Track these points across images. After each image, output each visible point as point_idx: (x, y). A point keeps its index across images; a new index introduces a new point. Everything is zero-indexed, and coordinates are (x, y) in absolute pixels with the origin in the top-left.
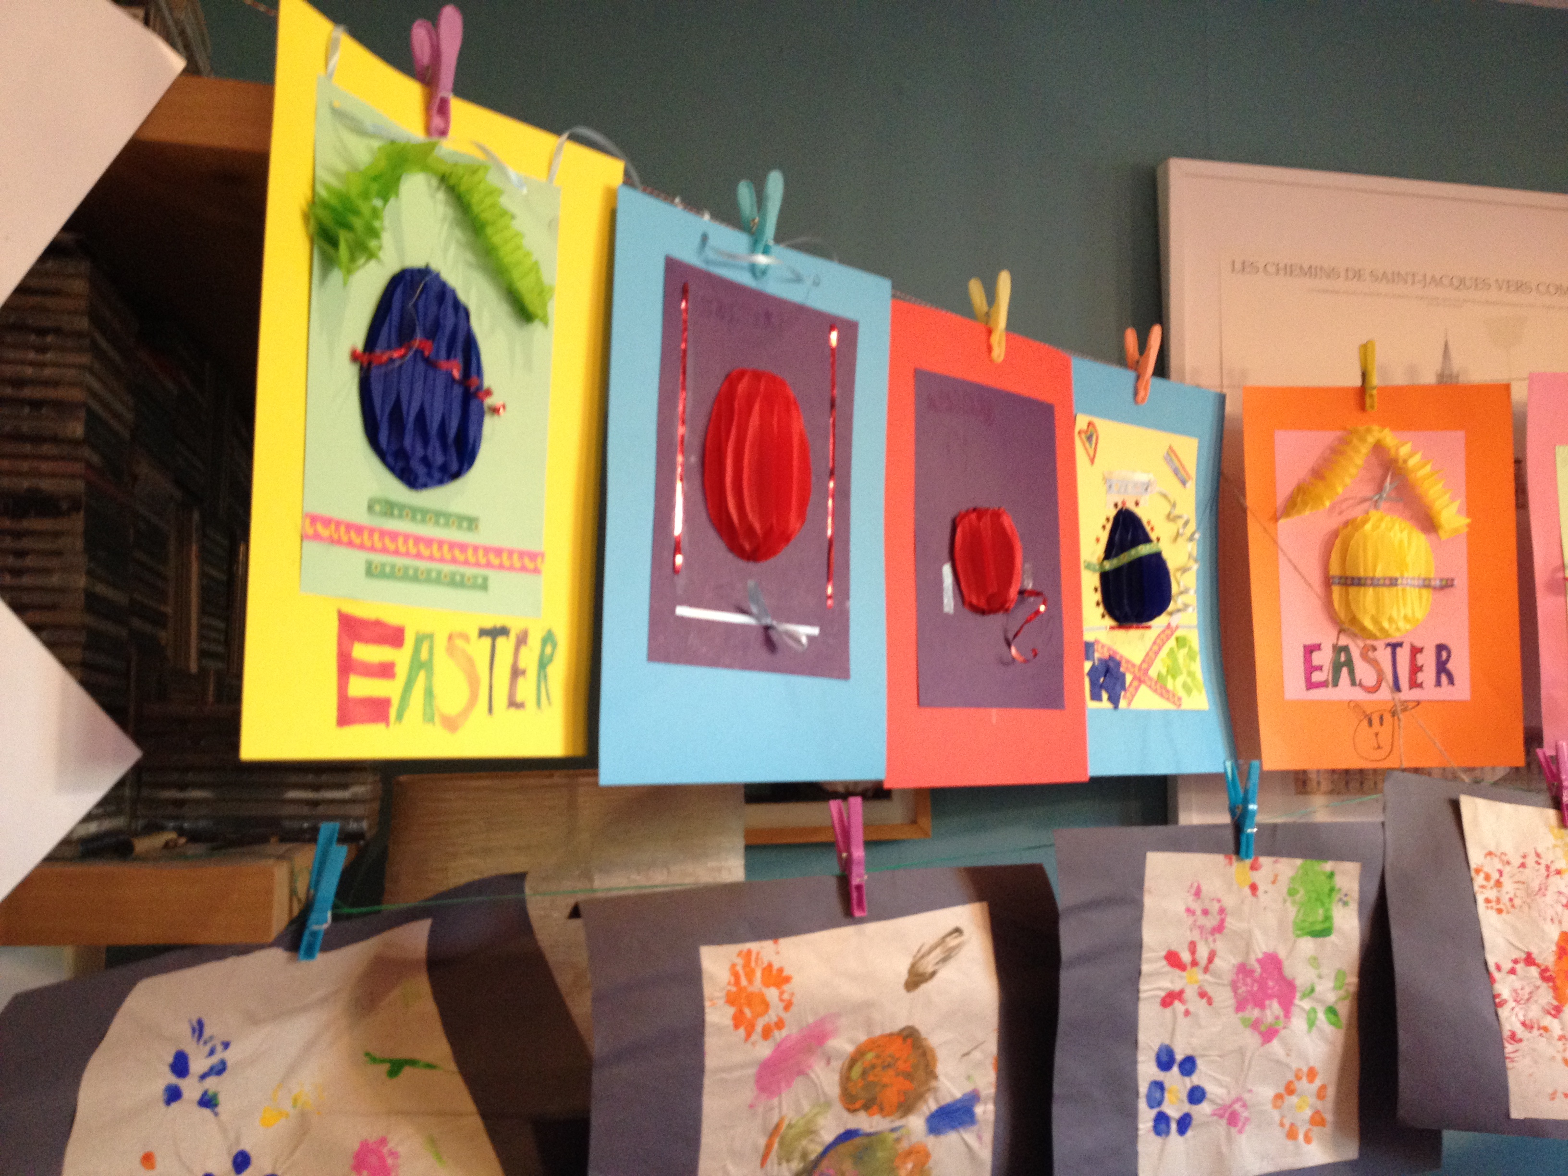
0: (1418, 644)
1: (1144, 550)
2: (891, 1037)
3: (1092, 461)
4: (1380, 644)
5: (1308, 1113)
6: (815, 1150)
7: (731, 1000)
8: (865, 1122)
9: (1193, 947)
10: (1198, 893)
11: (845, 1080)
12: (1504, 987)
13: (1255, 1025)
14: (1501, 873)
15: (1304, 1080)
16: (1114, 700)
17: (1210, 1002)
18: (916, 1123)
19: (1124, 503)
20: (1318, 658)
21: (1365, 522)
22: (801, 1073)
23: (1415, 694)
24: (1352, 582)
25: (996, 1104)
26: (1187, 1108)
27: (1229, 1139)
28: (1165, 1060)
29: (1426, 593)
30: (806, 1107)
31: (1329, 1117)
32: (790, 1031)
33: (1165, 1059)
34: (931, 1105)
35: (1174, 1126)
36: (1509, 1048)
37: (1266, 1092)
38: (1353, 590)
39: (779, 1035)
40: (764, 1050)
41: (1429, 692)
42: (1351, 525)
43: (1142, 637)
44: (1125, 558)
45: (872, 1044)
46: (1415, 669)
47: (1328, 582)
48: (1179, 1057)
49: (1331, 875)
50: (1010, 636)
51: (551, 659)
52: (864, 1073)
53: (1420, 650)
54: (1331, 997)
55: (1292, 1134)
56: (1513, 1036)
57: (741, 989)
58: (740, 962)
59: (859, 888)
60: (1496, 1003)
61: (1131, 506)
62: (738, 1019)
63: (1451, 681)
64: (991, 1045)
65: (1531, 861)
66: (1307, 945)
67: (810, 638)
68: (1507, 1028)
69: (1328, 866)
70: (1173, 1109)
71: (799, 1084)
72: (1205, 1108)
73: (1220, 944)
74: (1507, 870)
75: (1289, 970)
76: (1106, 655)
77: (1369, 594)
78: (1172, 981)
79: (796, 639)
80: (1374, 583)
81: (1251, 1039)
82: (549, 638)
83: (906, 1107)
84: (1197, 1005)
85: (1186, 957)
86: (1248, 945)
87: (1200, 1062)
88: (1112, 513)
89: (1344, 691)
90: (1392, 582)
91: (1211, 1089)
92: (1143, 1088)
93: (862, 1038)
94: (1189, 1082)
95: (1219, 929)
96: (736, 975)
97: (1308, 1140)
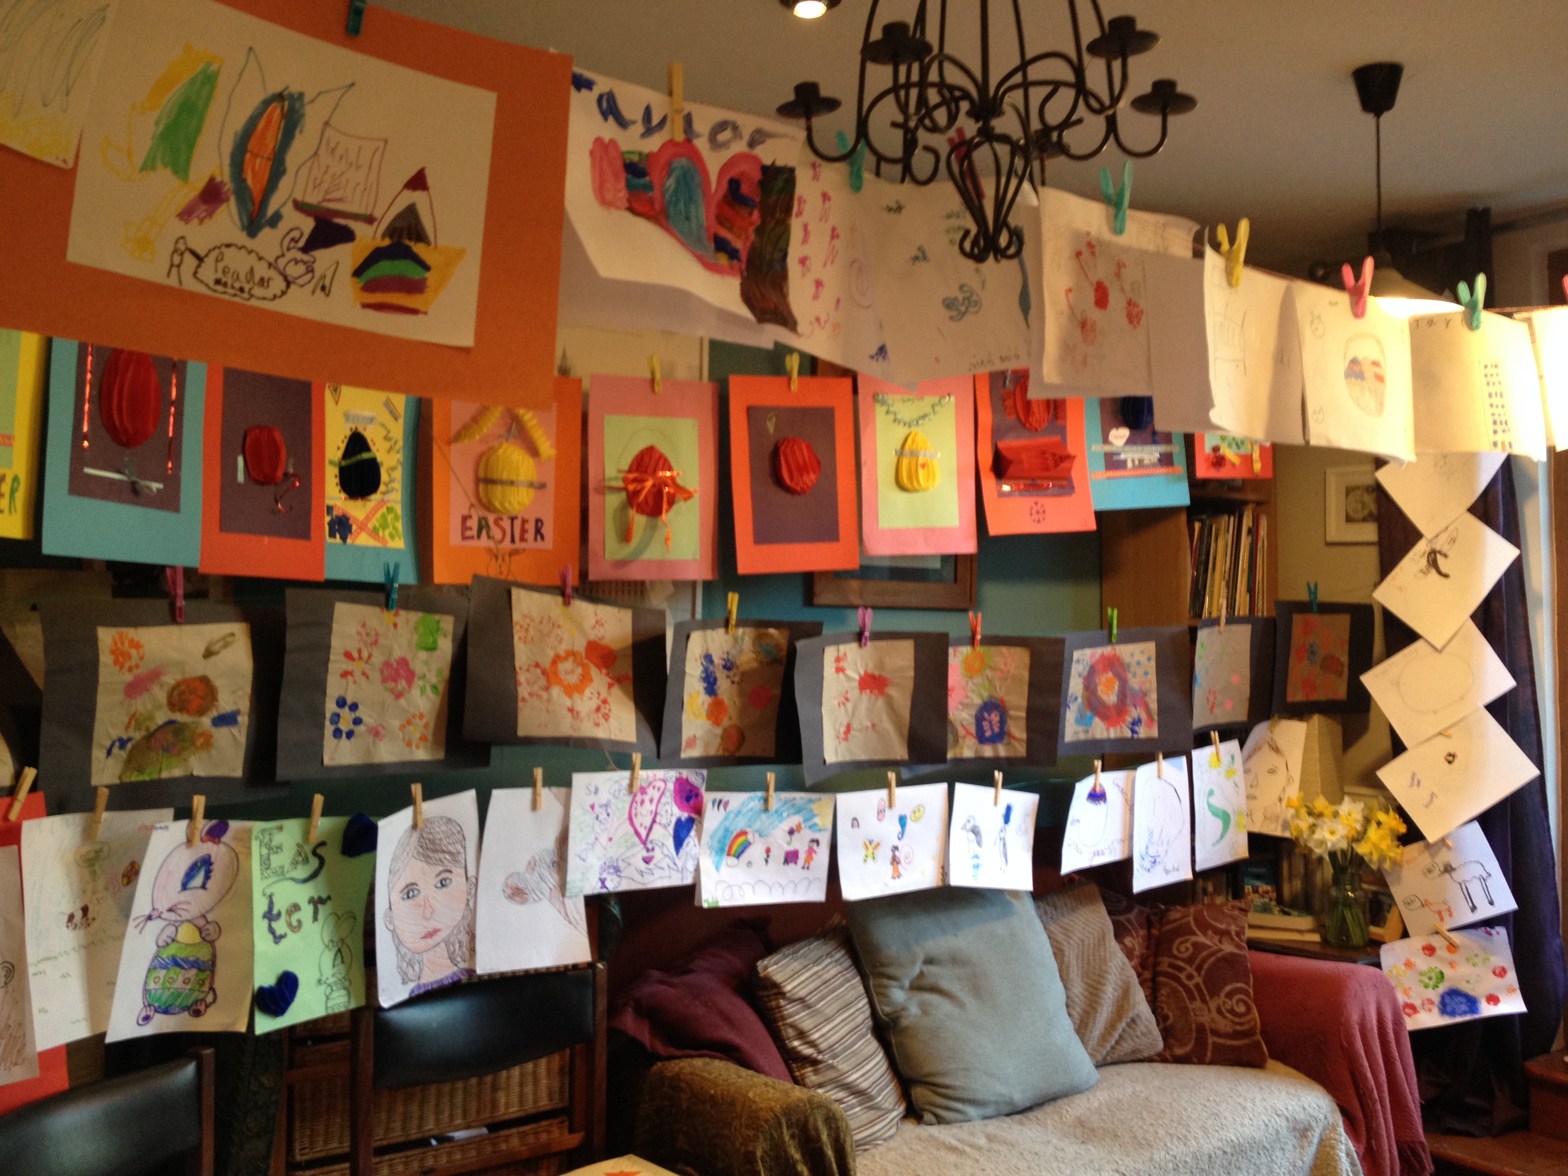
0: (526, 517)
1: (365, 456)
2: (194, 679)
3: (337, 403)
4: (505, 518)
5: (418, 735)
6: (153, 727)
7: (113, 652)
8: (180, 717)
9: (360, 651)
10: (364, 625)
11: (170, 696)
12: (522, 677)
13: (392, 691)
14: (528, 625)
15: (417, 719)
16: (344, 539)
17: (368, 677)
18: (206, 721)
19: (356, 428)
20: (469, 523)
21: (499, 449)
22: (148, 690)
23: (523, 545)
24: (490, 481)
25: (250, 717)
26: (352, 726)
27: (374, 744)
28: (341, 703)
29: (532, 492)
30: (149, 706)
31: (430, 737)
32: (142, 670)
33: (341, 701)
34: (214, 713)
35: (344, 735)
36: (520, 704)
37: (396, 723)
38: (490, 486)
39: (137, 672)
40: (129, 677)
41: (531, 543)
42: (492, 450)
43: (364, 506)
44: (354, 460)
45: (185, 682)
46: (524, 531)
47: (478, 481)
48: (349, 702)
49: (438, 622)
50: (278, 497)
51: (17, 489)
52: (180, 695)
53: (527, 521)
54: (434, 680)
55: (409, 744)
56: (524, 699)
57: (117, 649)
58: (117, 637)
59: (180, 609)
60: (516, 683)
61: (361, 430)
62: (116, 662)
63: (542, 538)
64: (248, 689)
65: (545, 621)
66: (423, 655)
67: (158, 490)
68: (520, 695)
69: (437, 617)
70: (344, 726)
71: (146, 696)
72: (361, 729)
73: (375, 652)
74: (532, 624)
75: (412, 666)
76: (340, 513)
77: (499, 489)
78: (347, 665)
79: (150, 489)
80: (501, 482)
81: (390, 698)
82: (16, 479)
83: (201, 712)
84: (362, 680)
85: (355, 655)
86: (390, 653)
87: (360, 706)
88: (348, 433)
89: (484, 541)
90: (512, 483)
91: (365, 719)
92: (328, 715)
93: (179, 677)
94: (353, 715)
95: (375, 643)
96: (116, 643)
97: (417, 747)
